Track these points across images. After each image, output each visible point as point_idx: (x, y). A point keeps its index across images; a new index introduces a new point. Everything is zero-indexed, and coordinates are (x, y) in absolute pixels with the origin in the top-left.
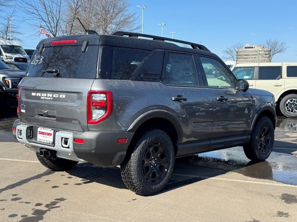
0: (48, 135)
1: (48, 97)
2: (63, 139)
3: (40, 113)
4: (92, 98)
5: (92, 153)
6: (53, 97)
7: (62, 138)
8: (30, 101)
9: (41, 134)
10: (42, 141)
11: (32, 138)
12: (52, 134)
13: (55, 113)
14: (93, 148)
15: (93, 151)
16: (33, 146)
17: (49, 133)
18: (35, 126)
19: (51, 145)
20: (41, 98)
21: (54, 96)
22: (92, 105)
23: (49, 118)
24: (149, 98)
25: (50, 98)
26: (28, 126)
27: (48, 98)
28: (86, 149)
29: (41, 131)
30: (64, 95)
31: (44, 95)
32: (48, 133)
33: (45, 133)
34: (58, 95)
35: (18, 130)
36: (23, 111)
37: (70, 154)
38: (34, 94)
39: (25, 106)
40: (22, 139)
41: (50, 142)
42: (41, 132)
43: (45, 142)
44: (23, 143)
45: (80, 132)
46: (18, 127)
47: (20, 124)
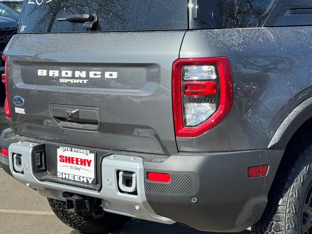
0: (81, 164)
1: (77, 78)
2: (121, 174)
3: (61, 115)
4: (184, 75)
5: (191, 205)
6: (88, 77)
7: (118, 172)
8: (34, 87)
9: (66, 162)
10: (70, 178)
11: (45, 170)
12: (90, 161)
13: (94, 113)
14: (194, 193)
15: (194, 200)
16: (48, 189)
17: (85, 160)
18: (51, 145)
19: (90, 186)
20: (61, 80)
21: (92, 75)
22: (185, 93)
23: (81, 126)
24: (309, 67)
25: (81, 81)
26: (36, 144)
27: (78, 81)
28: (176, 194)
29: (65, 155)
30: (114, 71)
31: (67, 74)
32: (81, 160)
33: (75, 159)
34: (99, 73)
35: (13, 154)
36: (20, 111)
37: (137, 207)
38: (42, 72)
39: (23, 100)
40: (23, 173)
41: (88, 179)
42: (66, 157)
43: (76, 179)
44: (25, 182)
45: (158, 156)
46: (13, 148)
47: (16, 141)
